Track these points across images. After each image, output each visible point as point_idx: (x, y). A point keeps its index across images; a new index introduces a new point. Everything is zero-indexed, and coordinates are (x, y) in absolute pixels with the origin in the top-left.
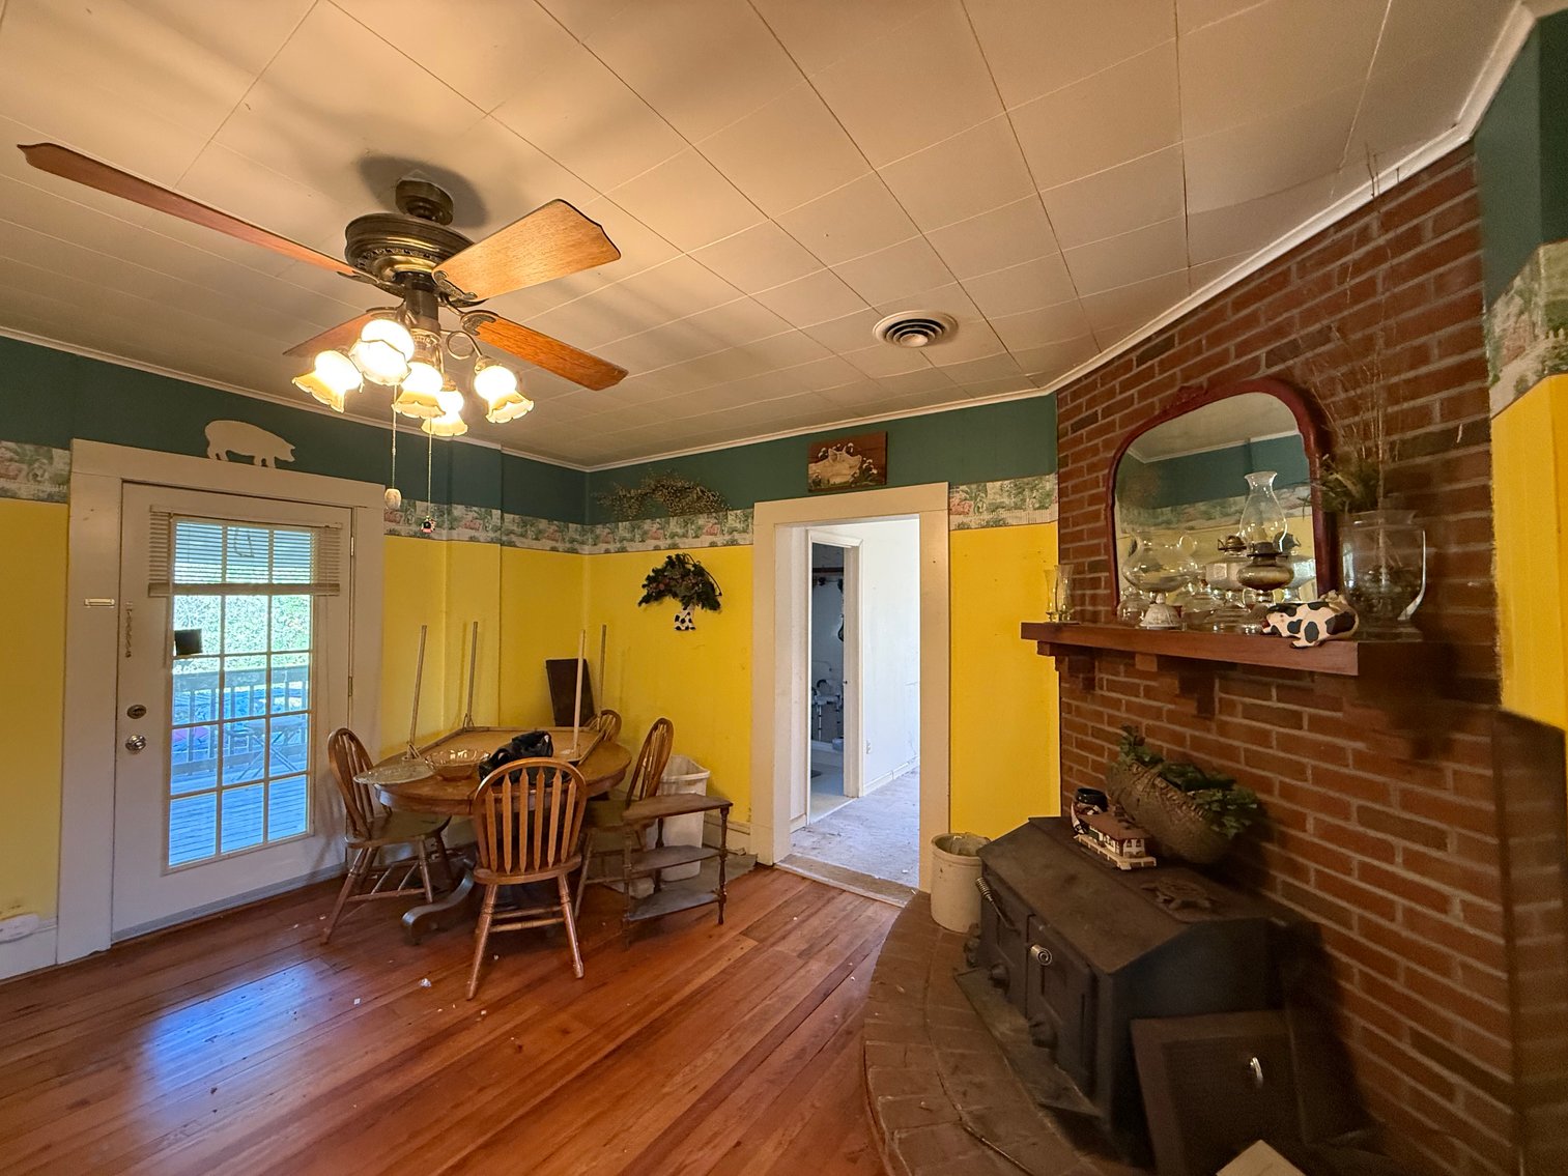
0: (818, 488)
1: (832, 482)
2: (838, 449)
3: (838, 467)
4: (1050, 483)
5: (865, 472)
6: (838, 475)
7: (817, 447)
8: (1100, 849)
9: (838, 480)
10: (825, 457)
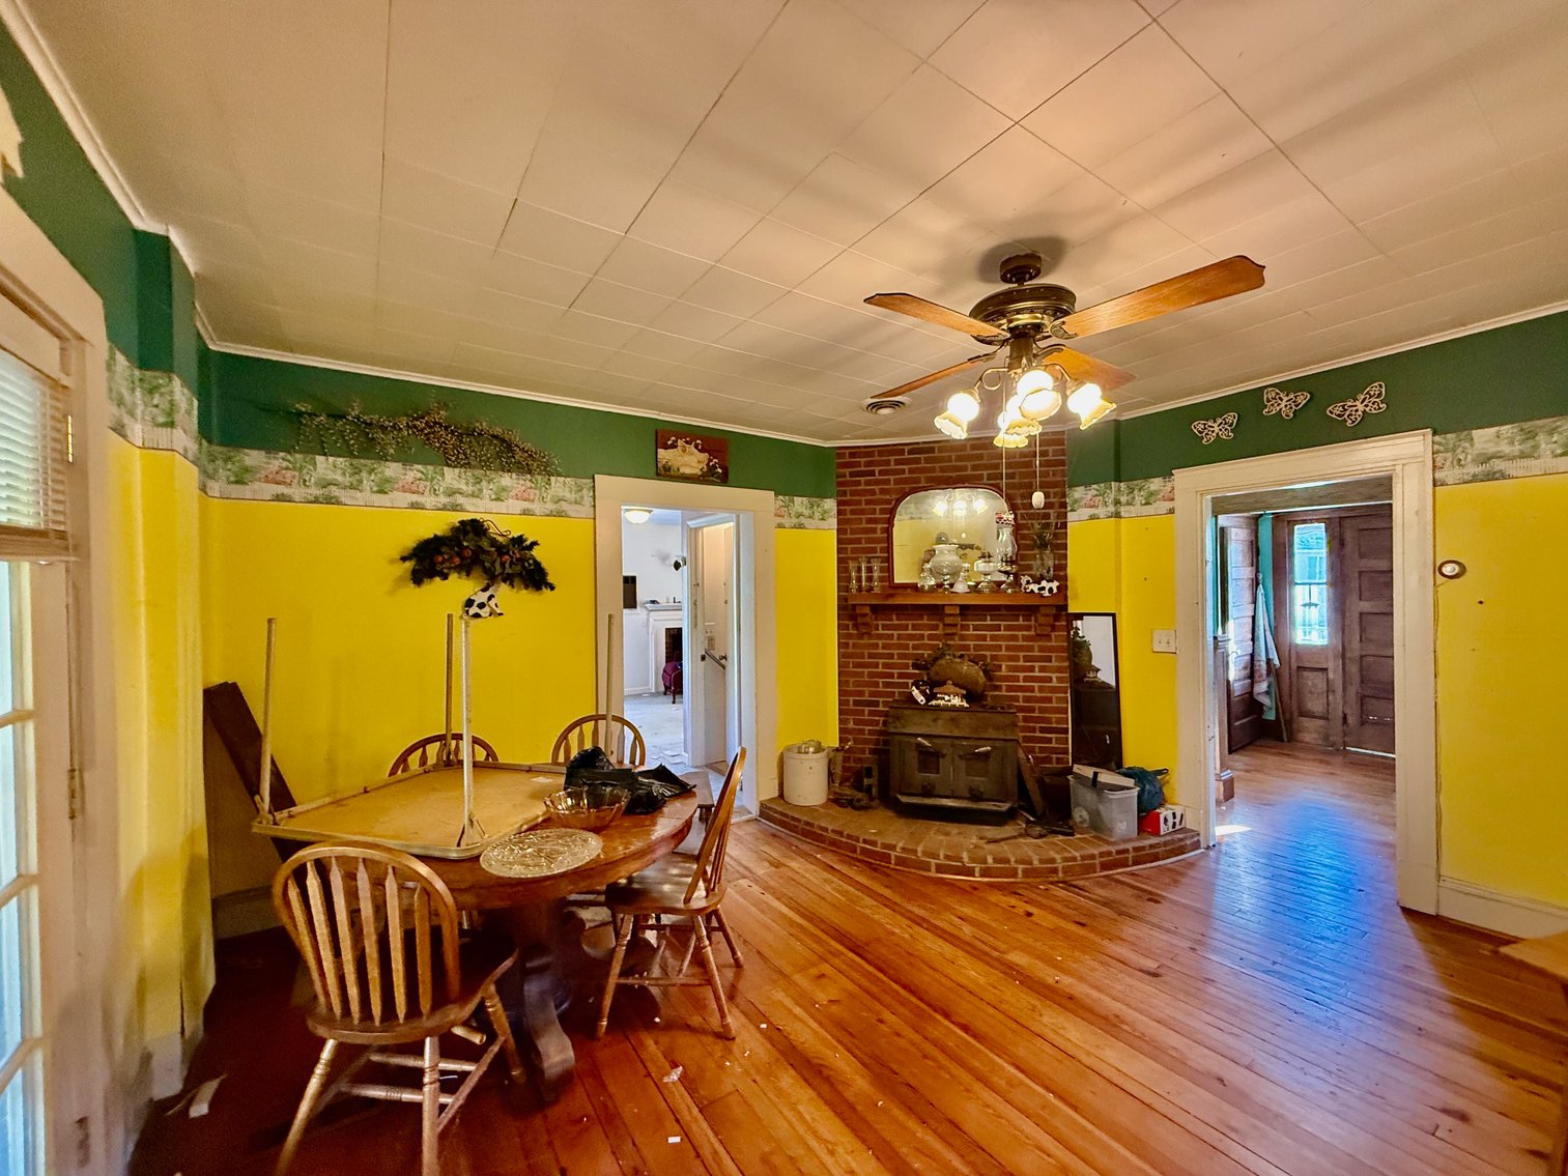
0: (665, 473)
1: (681, 471)
2: (687, 442)
3: (687, 458)
4: (830, 504)
5: (712, 469)
6: (686, 465)
7: (665, 435)
8: (949, 703)
9: (687, 471)
10: (674, 446)
